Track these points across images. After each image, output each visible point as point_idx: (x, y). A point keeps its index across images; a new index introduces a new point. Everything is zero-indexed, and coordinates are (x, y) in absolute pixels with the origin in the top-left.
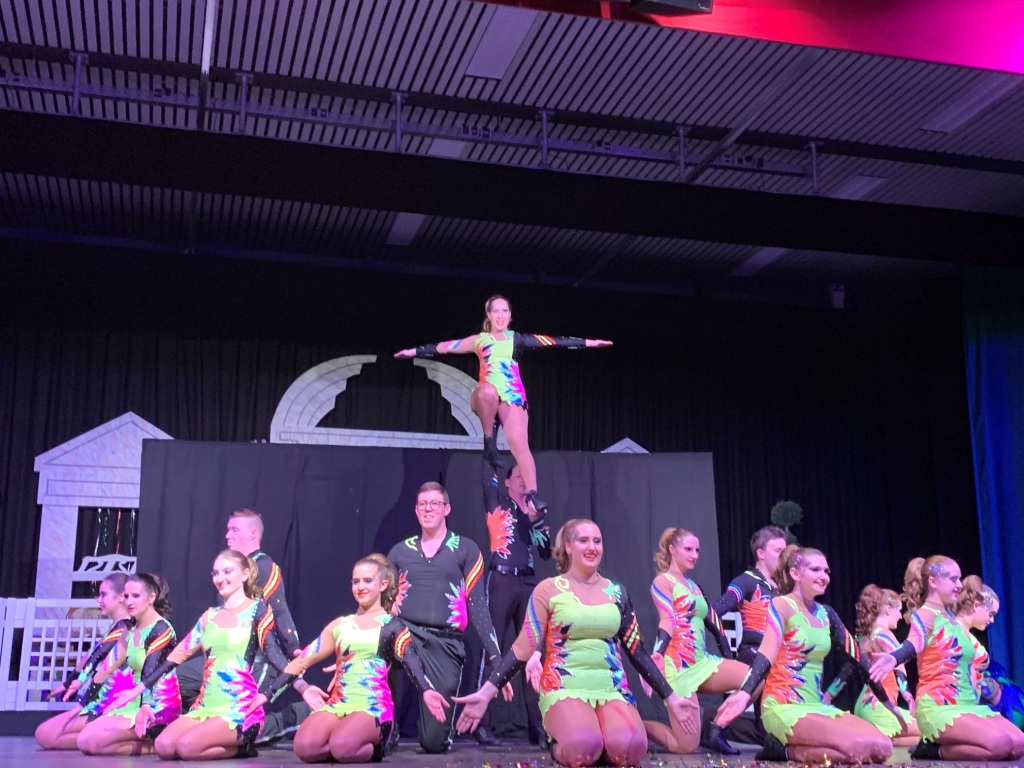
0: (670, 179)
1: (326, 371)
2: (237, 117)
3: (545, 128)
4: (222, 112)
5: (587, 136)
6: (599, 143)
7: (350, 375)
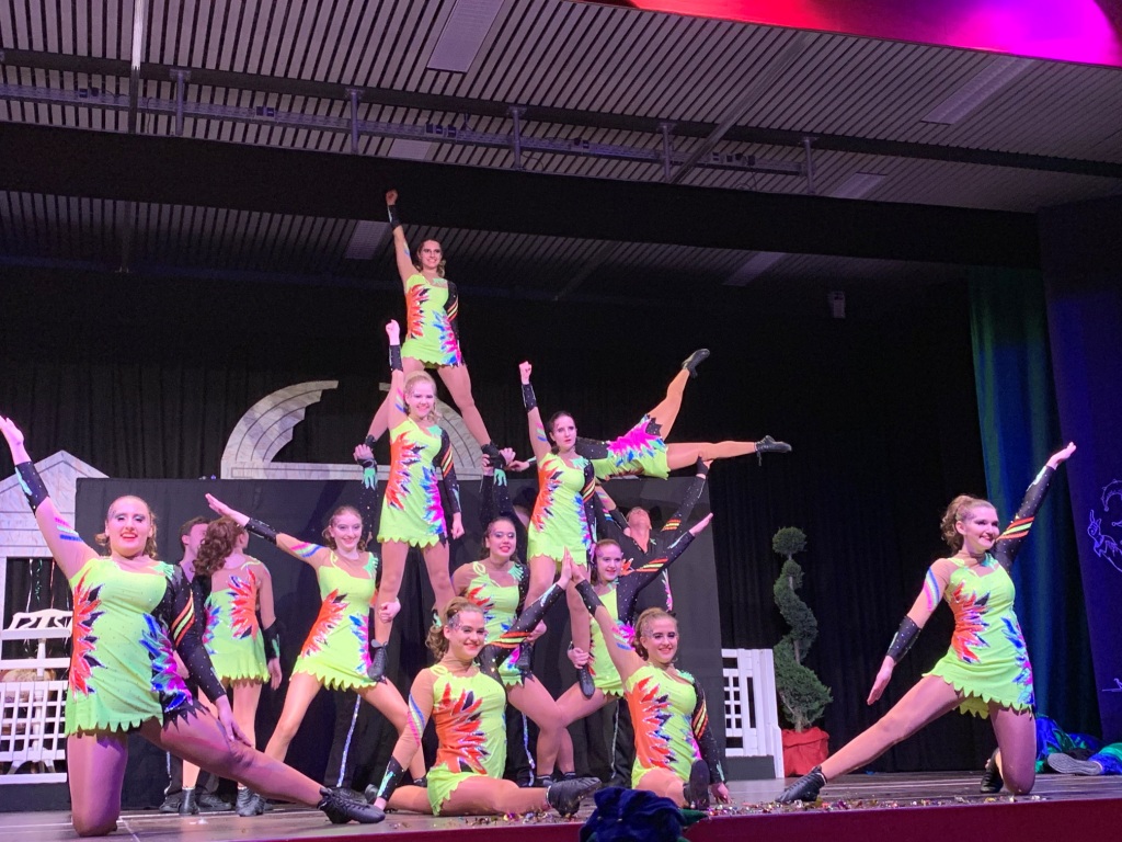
0: (655, 179)
1: (281, 400)
2: (173, 119)
3: (516, 126)
4: (157, 113)
5: (563, 135)
6: (577, 141)
7: (309, 403)
